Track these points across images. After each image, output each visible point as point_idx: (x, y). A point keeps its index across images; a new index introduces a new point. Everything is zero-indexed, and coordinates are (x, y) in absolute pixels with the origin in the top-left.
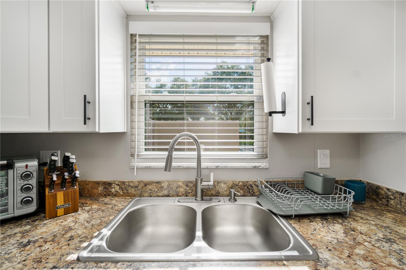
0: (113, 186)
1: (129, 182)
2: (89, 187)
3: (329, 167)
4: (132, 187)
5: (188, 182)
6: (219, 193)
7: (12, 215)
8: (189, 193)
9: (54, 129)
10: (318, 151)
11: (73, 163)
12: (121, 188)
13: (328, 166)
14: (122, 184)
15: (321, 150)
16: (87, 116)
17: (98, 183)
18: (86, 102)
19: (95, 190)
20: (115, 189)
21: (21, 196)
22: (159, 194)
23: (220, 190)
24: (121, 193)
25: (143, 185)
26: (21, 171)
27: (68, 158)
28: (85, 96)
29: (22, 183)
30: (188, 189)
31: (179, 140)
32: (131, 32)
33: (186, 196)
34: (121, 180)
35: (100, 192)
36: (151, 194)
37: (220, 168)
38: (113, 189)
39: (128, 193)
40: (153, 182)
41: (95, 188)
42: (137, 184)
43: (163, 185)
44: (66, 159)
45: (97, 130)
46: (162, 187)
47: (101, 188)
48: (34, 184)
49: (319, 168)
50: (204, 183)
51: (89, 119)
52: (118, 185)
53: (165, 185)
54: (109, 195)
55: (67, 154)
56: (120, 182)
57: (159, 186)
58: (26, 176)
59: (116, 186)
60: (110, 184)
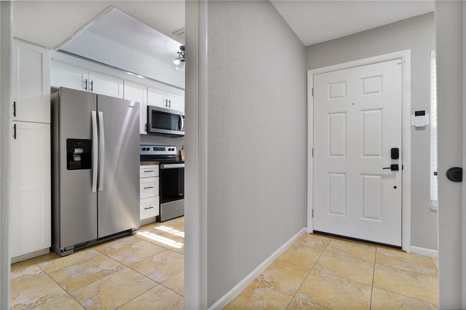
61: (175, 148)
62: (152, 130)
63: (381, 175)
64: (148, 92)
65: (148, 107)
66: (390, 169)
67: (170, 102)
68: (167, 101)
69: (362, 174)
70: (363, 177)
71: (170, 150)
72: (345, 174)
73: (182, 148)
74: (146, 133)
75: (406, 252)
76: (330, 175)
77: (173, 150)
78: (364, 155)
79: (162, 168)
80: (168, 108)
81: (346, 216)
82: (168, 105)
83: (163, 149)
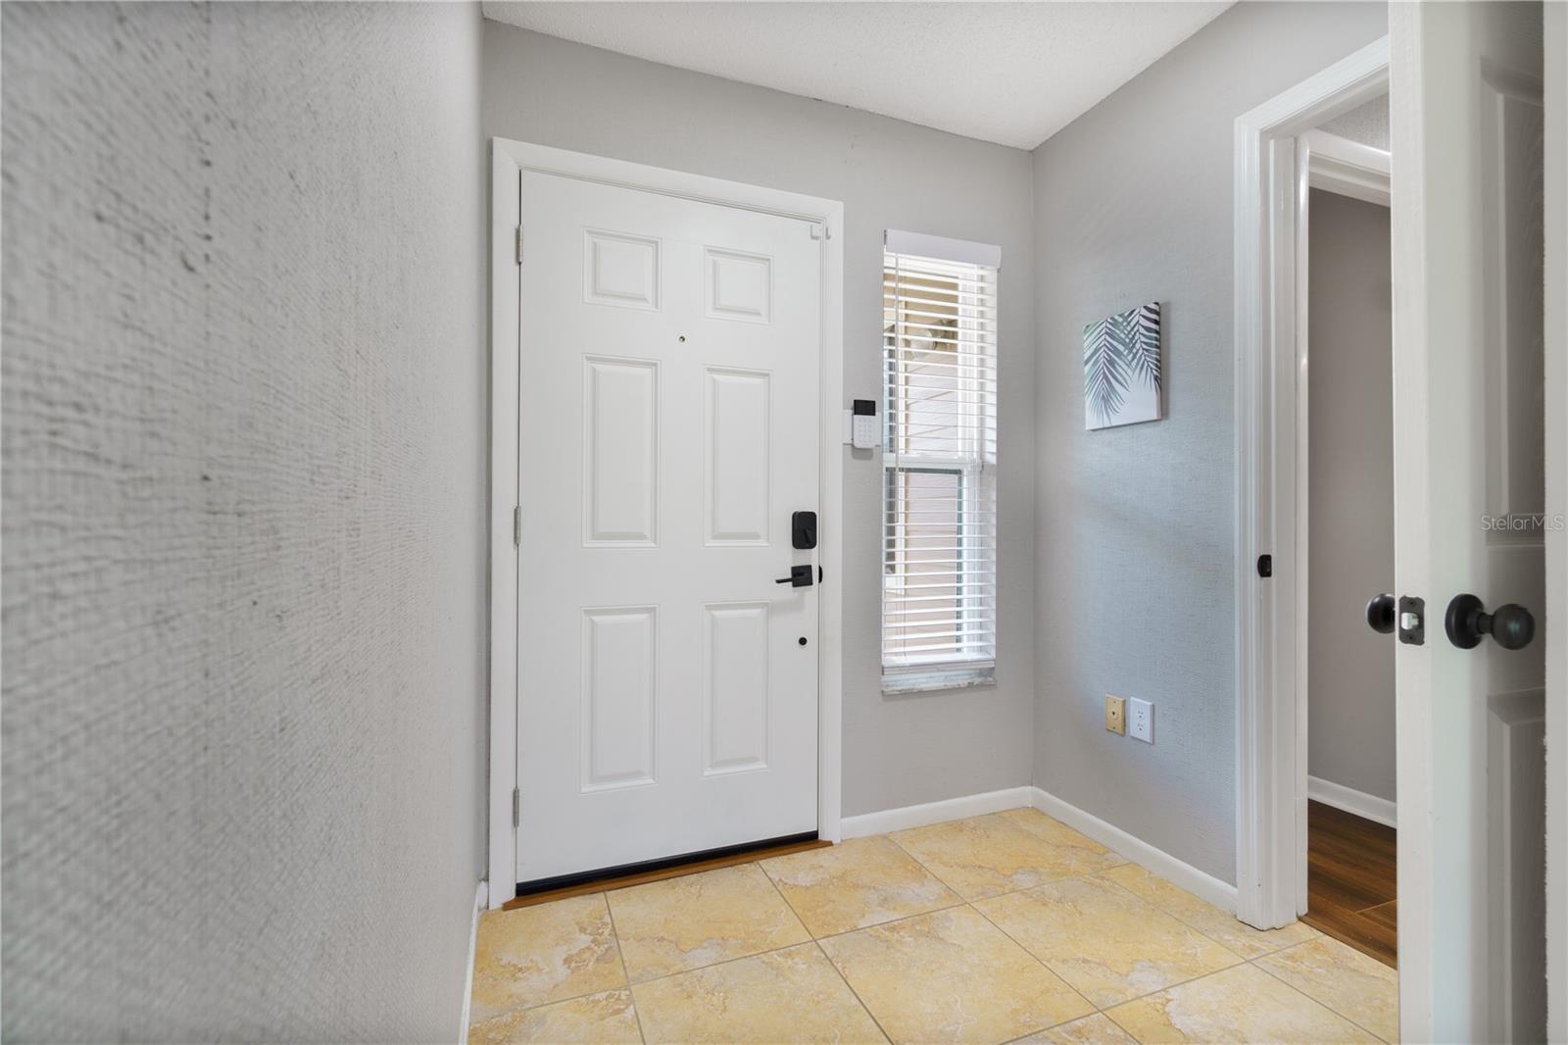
63: (767, 604)
66: (791, 583)
69: (709, 608)
70: (712, 615)
72: (651, 610)
75: (830, 844)
76: (593, 622)
78: (717, 537)
81: (654, 779)
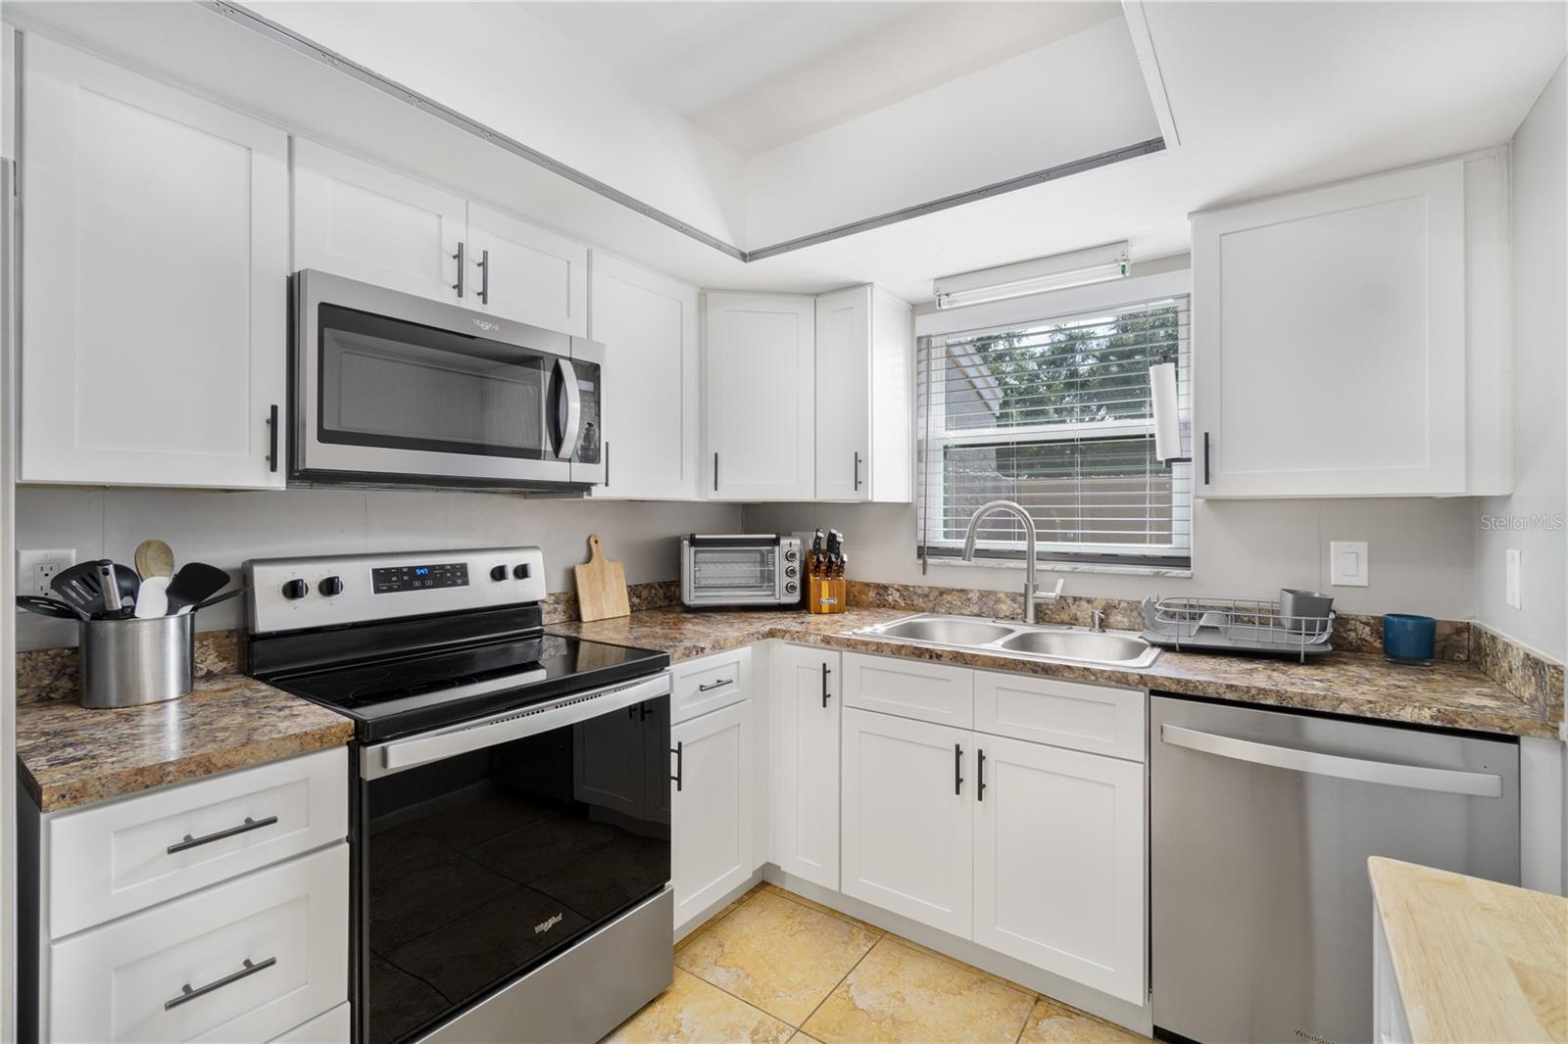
0: (889, 592)
1: (914, 587)
2: (855, 590)
3: (1366, 584)
4: (919, 596)
5: (1016, 593)
6: (1077, 619)
7: (778, 601)
8: (1018, 614)
9: (820, 498)
10: (1332, 543)
11: (839, 543)
12: (902, 596)
13: (1362, 580)
14: (903, 590)
15: (1339, 543)
16: (859, 480)
17: (868, 585)
18: (857, 461)
19: (864, 596)
20: (894, 596)
21: (786, 580)
22: (964, 611)
23: (1078, 613)
24: (903, 605)
25: (937, 594)
26: (786, 549)
27: (834, 536)
28: (856, 454)
29: (786, 564)
30: (1016, 606)
31: (984, 518)
32: (919, 333)
33: (1013, 619)
34: (902, 583)
35: (871, 600)
36: (951, 611)
37: (1079, 572)
38: (890, 597)
39: (913, 605)
40: (953, 590)
41: (864, 593)
42: (927, 591)
43: (970, 596)
44: (832, 538)
45: (870, 498)
46: (969, 600)
47: (872, 594)
48: (797, 569)
49: (1334, 586)
50: (1039, 594)
51: (860, 483)
52: (898, 590)
53: (974, 597)
54: (884, 606)
55: (834, 531)
56: (901, 586)
57: (964, 597)
58: (790, 557)
59: (894, 592)
60: (885, 588)
61: (535, 560)
62: (319, 456)
64: (297, 170)
65: (294, 287)
67: (483, 264)
68: (459, 257)
71: (498, 574)
73: (583, 553)
74: (278, 481)
77: (522, 572)
79: (371, 772)
80: (471, 302)
82: (473, 279)
83: (455, 576)
